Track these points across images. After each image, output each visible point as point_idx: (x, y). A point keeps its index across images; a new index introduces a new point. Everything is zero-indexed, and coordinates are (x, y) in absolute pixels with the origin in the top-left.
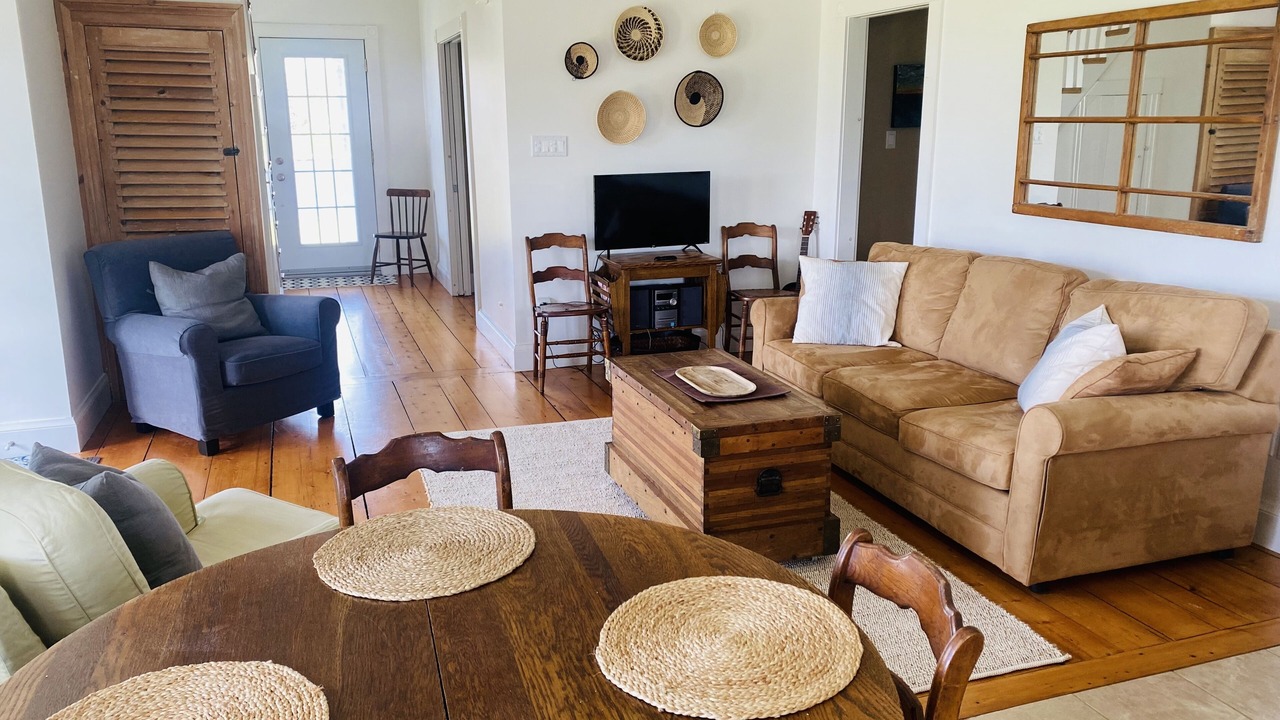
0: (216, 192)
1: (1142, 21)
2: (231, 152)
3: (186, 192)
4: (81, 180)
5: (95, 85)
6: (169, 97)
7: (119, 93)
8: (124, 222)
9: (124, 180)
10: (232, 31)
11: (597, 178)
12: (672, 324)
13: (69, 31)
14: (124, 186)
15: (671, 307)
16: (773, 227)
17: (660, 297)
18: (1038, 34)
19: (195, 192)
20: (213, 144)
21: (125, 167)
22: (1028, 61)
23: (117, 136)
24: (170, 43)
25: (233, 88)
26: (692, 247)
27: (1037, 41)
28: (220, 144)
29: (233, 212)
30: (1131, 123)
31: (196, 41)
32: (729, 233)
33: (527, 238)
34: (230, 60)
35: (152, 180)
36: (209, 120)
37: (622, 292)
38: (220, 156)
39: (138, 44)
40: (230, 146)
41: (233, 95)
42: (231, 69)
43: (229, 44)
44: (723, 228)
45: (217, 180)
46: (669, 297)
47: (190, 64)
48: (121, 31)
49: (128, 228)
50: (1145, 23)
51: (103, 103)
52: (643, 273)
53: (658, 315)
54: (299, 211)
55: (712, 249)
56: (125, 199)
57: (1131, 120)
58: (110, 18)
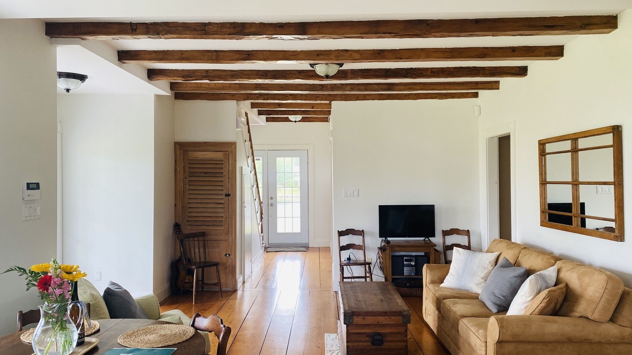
0: (220, 210)
1: (573, 139)
2: (228, 195)
3: (211, 210)
4: (175, 205)
5: (184, 172)
6: (208, 175)
7: (192, 174)
8: (188, 221)
9: (190, 205)
10: (232, 152)
11: (380, 207)
12: (413, 274)
13: (178, 153)
14: (189, 208)
15: (412, 266)
16: (468, 231)
17: (406, 260)
18: (545, 144)
19: (213, 210)
20: (222, 192)
21: (190, 201)
22: (540, 156)
23: (189, 190)
24: (210, 157)
25: (230, 172)
26: (427, 239)
27: (543, 148)
28: (224, 193)
29: (226, 218)
30: (574, 184)
31: (219, 155)
32: (446, 233)
33: (338, 231)
34: (230, 162)
35: (200, 205)
36: (220, 184)
37: (387, 257)
38: (223, 197)
39: (200, 157)
40: (228, 193)
41: (230, 174)
42: (230, 165)
43: (230, 157)
44: (443, 231)
45: (221, 206)
46: (411, 261)
47: (216, 164)
48: (195, 153)
49: (189, 223)
50: (576, 139)
51: (186, 178)
52: (398, 249)
53: (405, 269)
54: (278, 219)
55: (437, 240)
56: (189, 212)
57: (575, 183)
58: (192, 149)
